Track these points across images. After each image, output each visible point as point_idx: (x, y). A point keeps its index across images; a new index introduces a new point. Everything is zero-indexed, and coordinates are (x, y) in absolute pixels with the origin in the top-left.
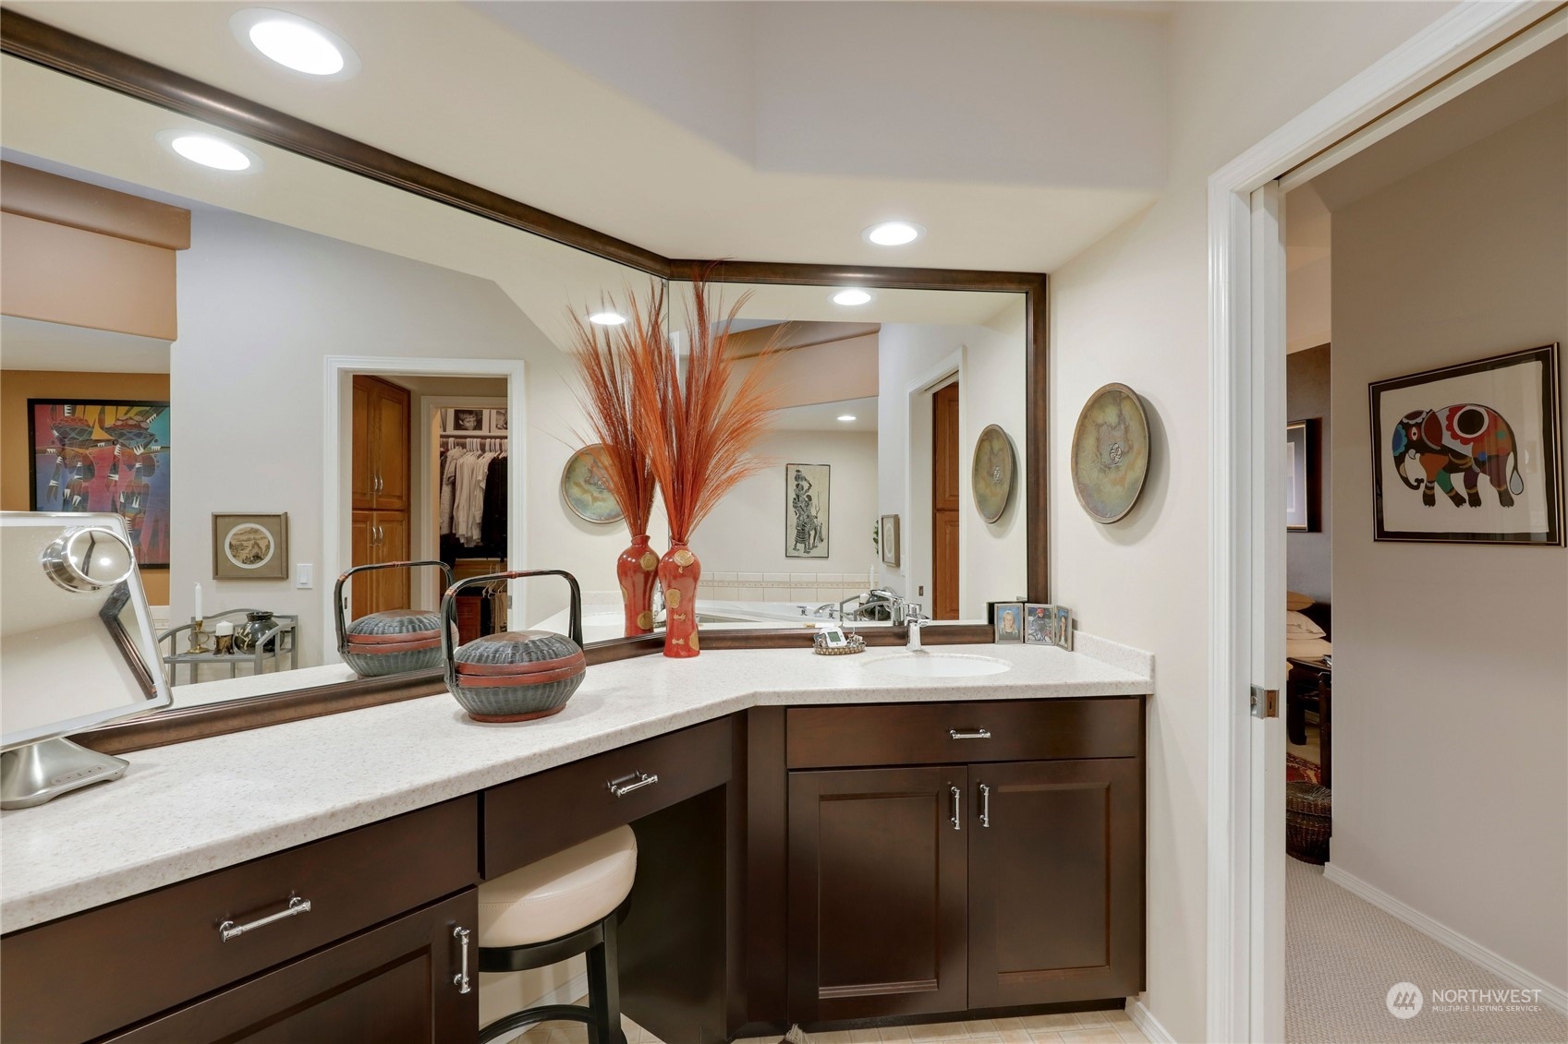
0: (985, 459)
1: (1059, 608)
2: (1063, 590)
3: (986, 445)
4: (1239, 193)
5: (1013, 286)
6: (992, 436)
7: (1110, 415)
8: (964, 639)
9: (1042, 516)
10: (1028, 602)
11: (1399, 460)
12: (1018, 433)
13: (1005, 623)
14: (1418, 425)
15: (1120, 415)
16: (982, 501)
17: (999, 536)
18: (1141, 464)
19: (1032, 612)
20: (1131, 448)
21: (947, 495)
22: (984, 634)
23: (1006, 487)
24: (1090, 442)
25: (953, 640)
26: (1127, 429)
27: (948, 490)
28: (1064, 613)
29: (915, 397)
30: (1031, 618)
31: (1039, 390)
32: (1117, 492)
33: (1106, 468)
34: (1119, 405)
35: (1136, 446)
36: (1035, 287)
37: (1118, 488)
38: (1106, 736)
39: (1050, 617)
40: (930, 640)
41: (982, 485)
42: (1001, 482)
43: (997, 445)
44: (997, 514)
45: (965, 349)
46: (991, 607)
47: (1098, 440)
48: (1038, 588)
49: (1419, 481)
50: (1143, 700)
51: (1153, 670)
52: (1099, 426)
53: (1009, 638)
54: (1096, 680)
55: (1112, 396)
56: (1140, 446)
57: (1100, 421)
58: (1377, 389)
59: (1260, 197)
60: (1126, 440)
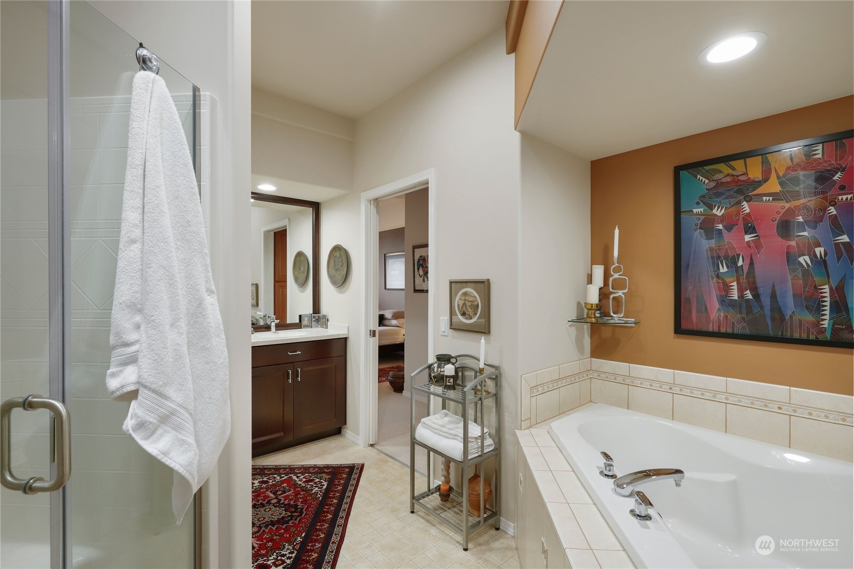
0: (297, 263)
1: (323, 315)
2: (325, 309)
3: (298, 258)
4: (367, 200)
5: (308, 206)
6: (300, 255)
7: (337, 254)
8: (291, 328)
9: (318, 285)
10: (313, 314)
11: (418, 269)
12: (309, 254)
13: (305, 322)
14: (422, 259)
15: (340, 254)
16: (296, 279)
17: (302, 292)
18: (345, 269)
19: (314, 317)
20: (343, 264)
21: (280, 275)
22: (298, 326)
23: (306, 274)
24: (332, 262)
25: (286, 328)
26: (342, 258)
27: (280, 273)
28: (325, 316)
29: (266, 233)
30: (314, 319)
31: (317, 242)
32: (339, 277)
33: (337, 270)
34: (340, 251)
35: (344, 265)
36: (316, 207)
37: (340, 276)
38: (335, 351)
39: (320, 319)
40: (279, 329)
41: (296, 273)
42: (303, 272)
43: (302, 259)
44: (302, 284)
45: (289, 218)
46: (300, 316)
47: (334, 261)
48: (316, 308)
49: (422, 275)
50: (346, 339)
51: (348, 330)
52: (335, 257)
53: (306, 326)
54: (332, 334)
55: (337, 249)
56: (345, 265)
57: (335, 255)
58: (415, 247)
59: (372, 202)
60: (342, 262)
